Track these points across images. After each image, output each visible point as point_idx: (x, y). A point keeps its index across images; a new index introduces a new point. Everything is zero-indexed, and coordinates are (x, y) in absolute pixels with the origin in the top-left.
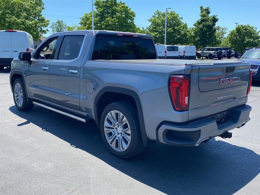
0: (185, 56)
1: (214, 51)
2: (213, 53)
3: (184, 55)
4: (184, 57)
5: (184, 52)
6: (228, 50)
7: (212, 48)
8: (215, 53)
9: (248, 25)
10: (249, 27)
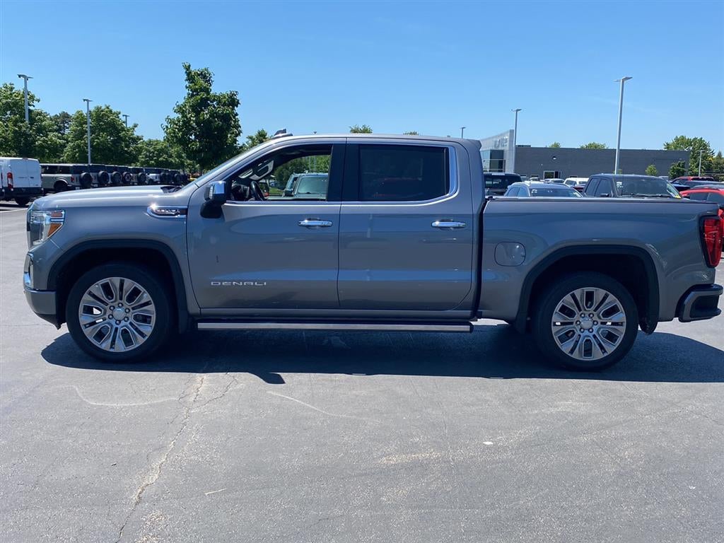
0: (14, 189)
1: (70, 175)
2: (67, 178)
3: (10, 186)
4: (12, 190)
5: (10, 176)
6: (112, 172)
7: (61, 167)
8: (72, 179)
9: (108, 108)
10: (111, 111)
